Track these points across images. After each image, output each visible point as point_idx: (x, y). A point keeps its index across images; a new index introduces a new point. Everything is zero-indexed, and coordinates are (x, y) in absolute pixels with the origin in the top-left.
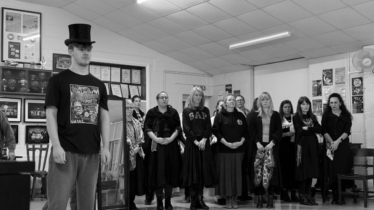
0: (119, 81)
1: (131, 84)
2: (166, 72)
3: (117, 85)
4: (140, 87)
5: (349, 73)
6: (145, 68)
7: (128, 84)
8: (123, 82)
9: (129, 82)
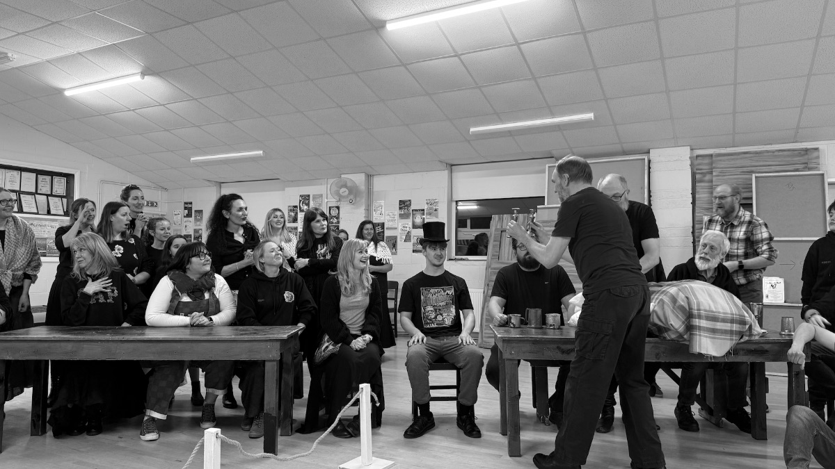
0: (34, 191)
1: (51, 195)
2: (103, 182)
3: (30, 196)
4: (65, 200)
5: (326, 200)
6: (73, 176)
7: (47, 195)
8: (39, 192)
9: (49, 193)
